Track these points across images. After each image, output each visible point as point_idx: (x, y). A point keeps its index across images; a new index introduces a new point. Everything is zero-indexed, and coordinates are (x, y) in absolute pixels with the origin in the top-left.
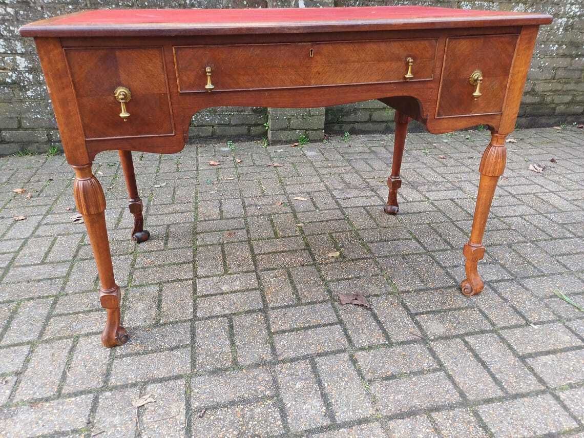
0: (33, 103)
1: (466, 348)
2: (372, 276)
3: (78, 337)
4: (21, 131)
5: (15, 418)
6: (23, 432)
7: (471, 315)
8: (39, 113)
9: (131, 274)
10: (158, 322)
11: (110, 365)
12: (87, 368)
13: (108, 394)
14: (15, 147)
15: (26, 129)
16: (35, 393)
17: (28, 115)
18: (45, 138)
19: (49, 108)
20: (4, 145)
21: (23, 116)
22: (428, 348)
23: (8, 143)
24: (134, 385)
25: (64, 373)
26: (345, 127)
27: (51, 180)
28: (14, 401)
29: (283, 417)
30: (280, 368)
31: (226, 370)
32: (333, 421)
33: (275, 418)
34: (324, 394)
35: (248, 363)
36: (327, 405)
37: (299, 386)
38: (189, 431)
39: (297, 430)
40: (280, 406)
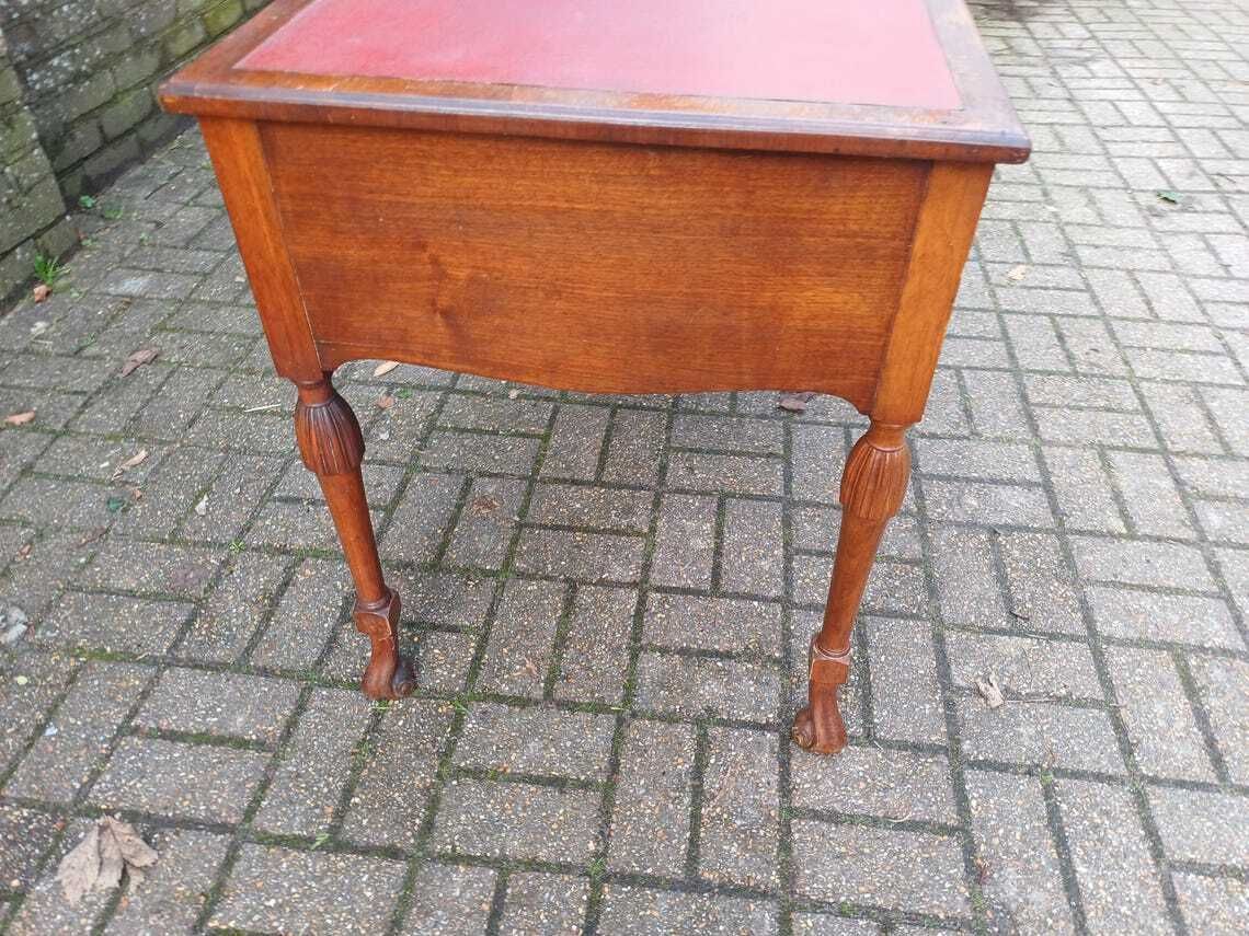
3: (790, 810)
5: (1013, 906)
6: (1049, 885)
9: (572, 706)
10: (776, 661)
11: (888, 745)
12: (892, 785)
13: (966, 746)
16: (950, 878)
24: (949, 705)
25: (901, 826)
28: (969, 915)
29: (1027, 529)
30: (933, 514)
31: (929, 576)
32: (1037, 485)
33: (1031, 540)
34: (994, 481)
35: (917, 547)
36: (1011, 482)
37: (975, 503)
38: (1052, 637)
39: (1051, 522)
40: (1009, 529)
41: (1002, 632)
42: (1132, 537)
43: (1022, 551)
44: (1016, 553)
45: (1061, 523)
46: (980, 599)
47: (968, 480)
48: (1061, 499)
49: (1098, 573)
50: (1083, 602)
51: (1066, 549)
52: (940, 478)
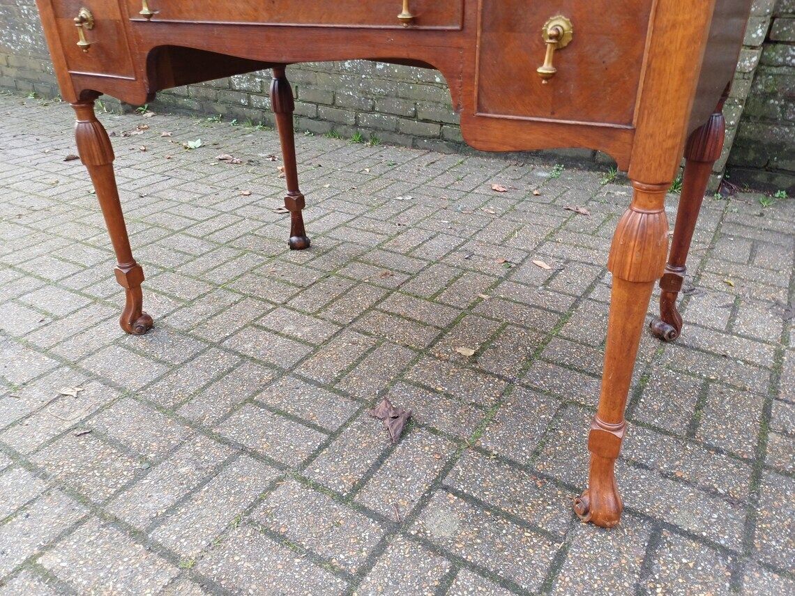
0: (348, 76)
1: (436, 583)
2: (472, 404)
4: (334, 109)
5: (6, 350)
7: (533, 547)
8: (351, 89)
10: (189, 331)
11: (105, 347)
13: (67, 370)
14: (326, 126)
15: (339, 107)
16: (40, 339)
17: (343, 91)
18: (352, 120)
19: (361, 85)
20: (319, 122)
21: (338, 91)
22: (383, 539)
23: (322, 120)
24: (89, 374)
26: (780, 179)
27: (320, 166)
28: (24, 338)
29: (124, 488)
30: (200, 440)
31: (160, 408)
32: (149, 530)
33: (116, 483)
34: (188, 497)
35: (185, 415)
36: (172, 510)
37: (183, 470)
38: (53, 441)
39: (111, 511)
40: (139, 476)
41: (89, 417)
42: (31, 561)
43: (116, 469)
44: (118, 465)
45: (102, 516)
46: (118, 422)
47: (205, 481)
48: (119, 536)
49: (43, 506)
50: (45, 477)
51: (84, 501)
52: (226, 463)
